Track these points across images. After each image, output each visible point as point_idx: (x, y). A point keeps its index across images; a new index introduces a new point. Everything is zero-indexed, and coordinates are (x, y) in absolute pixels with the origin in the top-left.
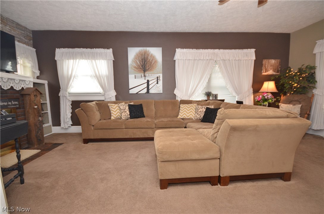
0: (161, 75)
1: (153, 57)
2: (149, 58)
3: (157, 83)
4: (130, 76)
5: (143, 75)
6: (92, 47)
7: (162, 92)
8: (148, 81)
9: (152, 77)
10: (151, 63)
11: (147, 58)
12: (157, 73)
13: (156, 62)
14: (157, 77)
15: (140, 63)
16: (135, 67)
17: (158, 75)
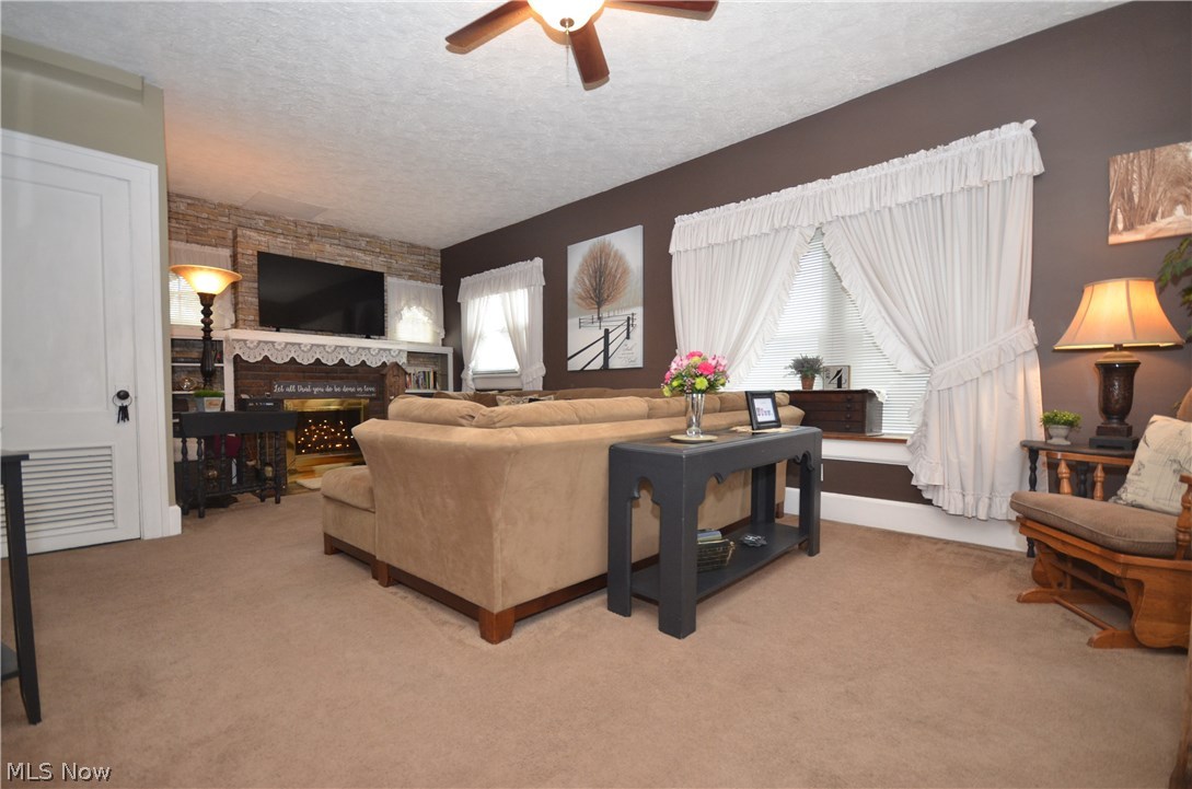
0: (639, 312)
1: (619, 258)
2: (610, 263)
3: (628, 337)
4: (570, 322)
5: (596, 317)
6: (504, 264)
7: (639, 364)
8: (607, 332)
9: (614, 318)
10: (615, 277)
11: (606, 264)
12: (628, 307)
13: (626, 271)
14: (629, 318)
15: (590, 281)
16: (581, 298)
17: (629, 312)
